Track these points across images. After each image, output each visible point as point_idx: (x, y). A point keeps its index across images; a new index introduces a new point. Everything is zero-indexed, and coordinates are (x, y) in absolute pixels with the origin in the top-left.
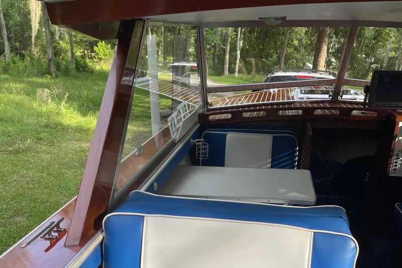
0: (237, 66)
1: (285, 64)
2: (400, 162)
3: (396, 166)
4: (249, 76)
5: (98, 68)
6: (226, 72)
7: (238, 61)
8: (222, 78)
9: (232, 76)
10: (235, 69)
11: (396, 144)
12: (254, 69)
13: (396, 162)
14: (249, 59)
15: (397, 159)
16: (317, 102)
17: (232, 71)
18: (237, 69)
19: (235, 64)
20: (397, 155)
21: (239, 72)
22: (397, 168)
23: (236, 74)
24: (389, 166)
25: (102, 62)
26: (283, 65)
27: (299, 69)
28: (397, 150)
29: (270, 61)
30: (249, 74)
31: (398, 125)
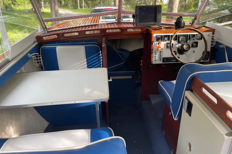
0: (83, 5)
1: (103, 3)
2: (157, 56)
3: (155, 58)
4: (89, 9)
5: (18, 8)
6: (79, 7)
7: (83, 3)
8: (77, 10)
9: (81, 9)
10: (82, 6)
11: (154, 46)
12: (90, 6)
13: (155, 56)
14: (88, 2)
15: (156, 54)
16: (110, 24)
17: (81, 7)
18: (83, 6)
19: (82, 4)
20: (155, 52)
21: (85, 7)
22: (156, 59)
23: (83, 8)
24: (152, 59)
25: (19, 6)
26: (102, 3)
27: (109, 5)
28: (155, 49)
29: (96, 2)
30: (89, 8)
31: (153, 35)
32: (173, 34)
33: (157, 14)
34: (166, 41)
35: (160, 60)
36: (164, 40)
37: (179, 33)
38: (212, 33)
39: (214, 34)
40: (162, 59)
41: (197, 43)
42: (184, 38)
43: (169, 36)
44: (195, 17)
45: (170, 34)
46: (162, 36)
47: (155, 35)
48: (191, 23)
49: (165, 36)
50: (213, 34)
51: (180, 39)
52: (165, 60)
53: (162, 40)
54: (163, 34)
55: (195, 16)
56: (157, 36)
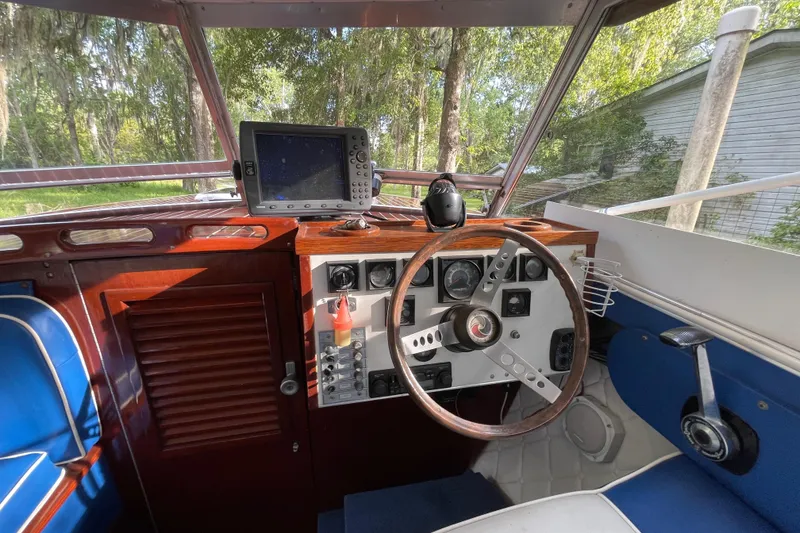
2: (340, 366)
3: (328, 380)
11: (314, 319)
13: (329, 369)
15: (329, 359)
22: (334, 383)
28: (324, 337)
31: (307, 264)
32: (409, 255)
33: (350, 165)
34: (377, 289)
35: (357, 385)
36: (368, 288)
37: (444, 249)
38: (583, 248)
39: (593, 256)
40: (365, 381)
41: (526, 295)
42: (468, 273)
43: (392, 264)
44: (500, 188)
45: (399, 257)
46: (355, 266)
47: (316, 261)
48: (485, 210)
49: (371, 266)
50: (590, 253)
51: (450, 279)
52: (382, 386)
53: (356, 287)
54: (361, 258)
55: (501, 185)
56: (328, 265)
